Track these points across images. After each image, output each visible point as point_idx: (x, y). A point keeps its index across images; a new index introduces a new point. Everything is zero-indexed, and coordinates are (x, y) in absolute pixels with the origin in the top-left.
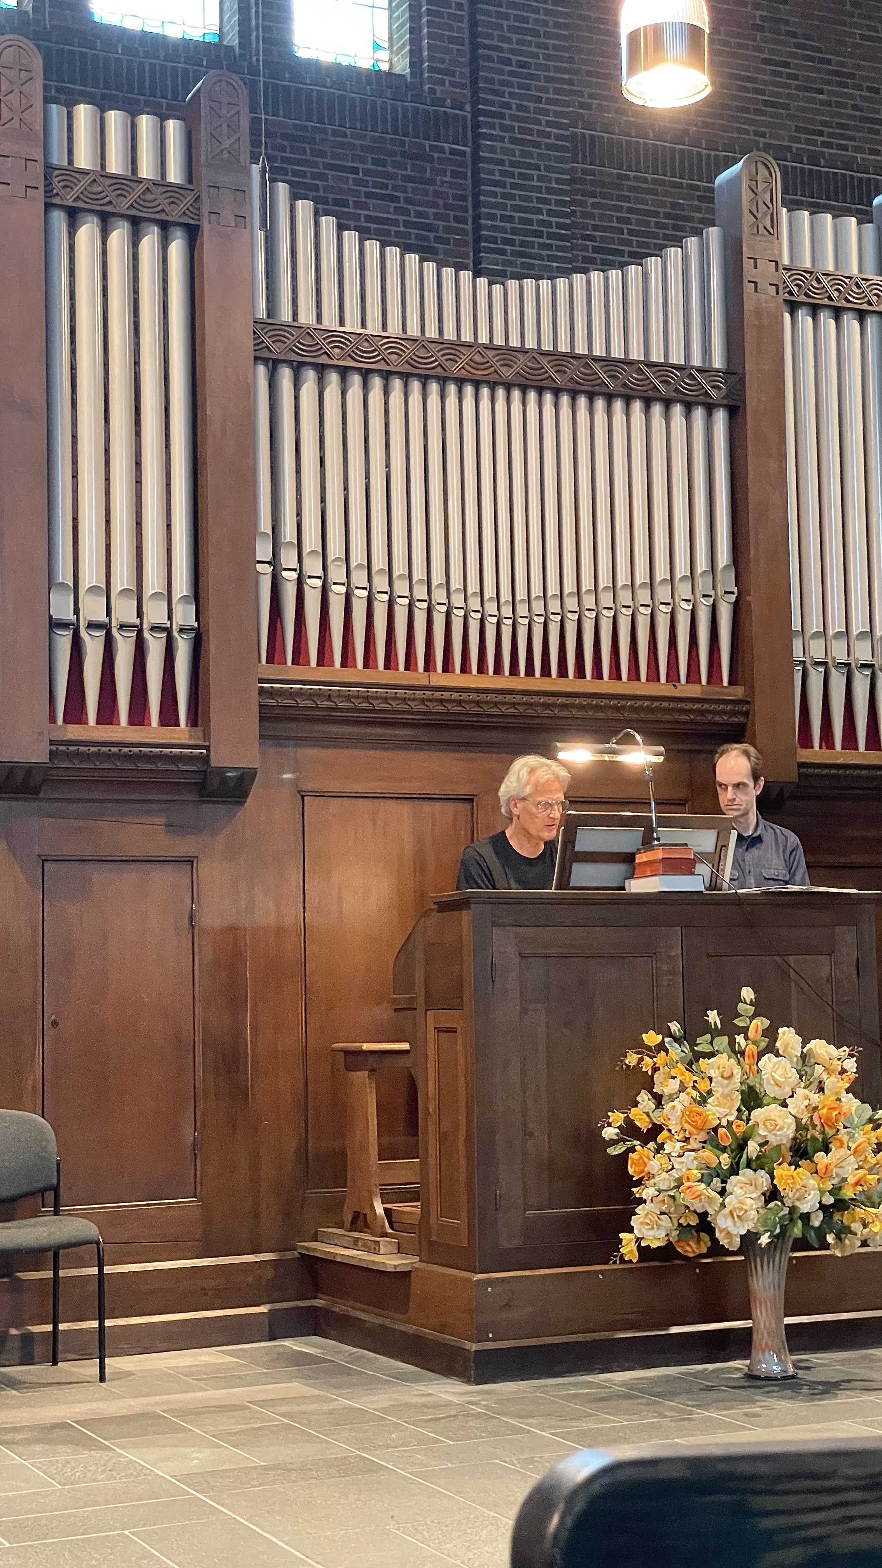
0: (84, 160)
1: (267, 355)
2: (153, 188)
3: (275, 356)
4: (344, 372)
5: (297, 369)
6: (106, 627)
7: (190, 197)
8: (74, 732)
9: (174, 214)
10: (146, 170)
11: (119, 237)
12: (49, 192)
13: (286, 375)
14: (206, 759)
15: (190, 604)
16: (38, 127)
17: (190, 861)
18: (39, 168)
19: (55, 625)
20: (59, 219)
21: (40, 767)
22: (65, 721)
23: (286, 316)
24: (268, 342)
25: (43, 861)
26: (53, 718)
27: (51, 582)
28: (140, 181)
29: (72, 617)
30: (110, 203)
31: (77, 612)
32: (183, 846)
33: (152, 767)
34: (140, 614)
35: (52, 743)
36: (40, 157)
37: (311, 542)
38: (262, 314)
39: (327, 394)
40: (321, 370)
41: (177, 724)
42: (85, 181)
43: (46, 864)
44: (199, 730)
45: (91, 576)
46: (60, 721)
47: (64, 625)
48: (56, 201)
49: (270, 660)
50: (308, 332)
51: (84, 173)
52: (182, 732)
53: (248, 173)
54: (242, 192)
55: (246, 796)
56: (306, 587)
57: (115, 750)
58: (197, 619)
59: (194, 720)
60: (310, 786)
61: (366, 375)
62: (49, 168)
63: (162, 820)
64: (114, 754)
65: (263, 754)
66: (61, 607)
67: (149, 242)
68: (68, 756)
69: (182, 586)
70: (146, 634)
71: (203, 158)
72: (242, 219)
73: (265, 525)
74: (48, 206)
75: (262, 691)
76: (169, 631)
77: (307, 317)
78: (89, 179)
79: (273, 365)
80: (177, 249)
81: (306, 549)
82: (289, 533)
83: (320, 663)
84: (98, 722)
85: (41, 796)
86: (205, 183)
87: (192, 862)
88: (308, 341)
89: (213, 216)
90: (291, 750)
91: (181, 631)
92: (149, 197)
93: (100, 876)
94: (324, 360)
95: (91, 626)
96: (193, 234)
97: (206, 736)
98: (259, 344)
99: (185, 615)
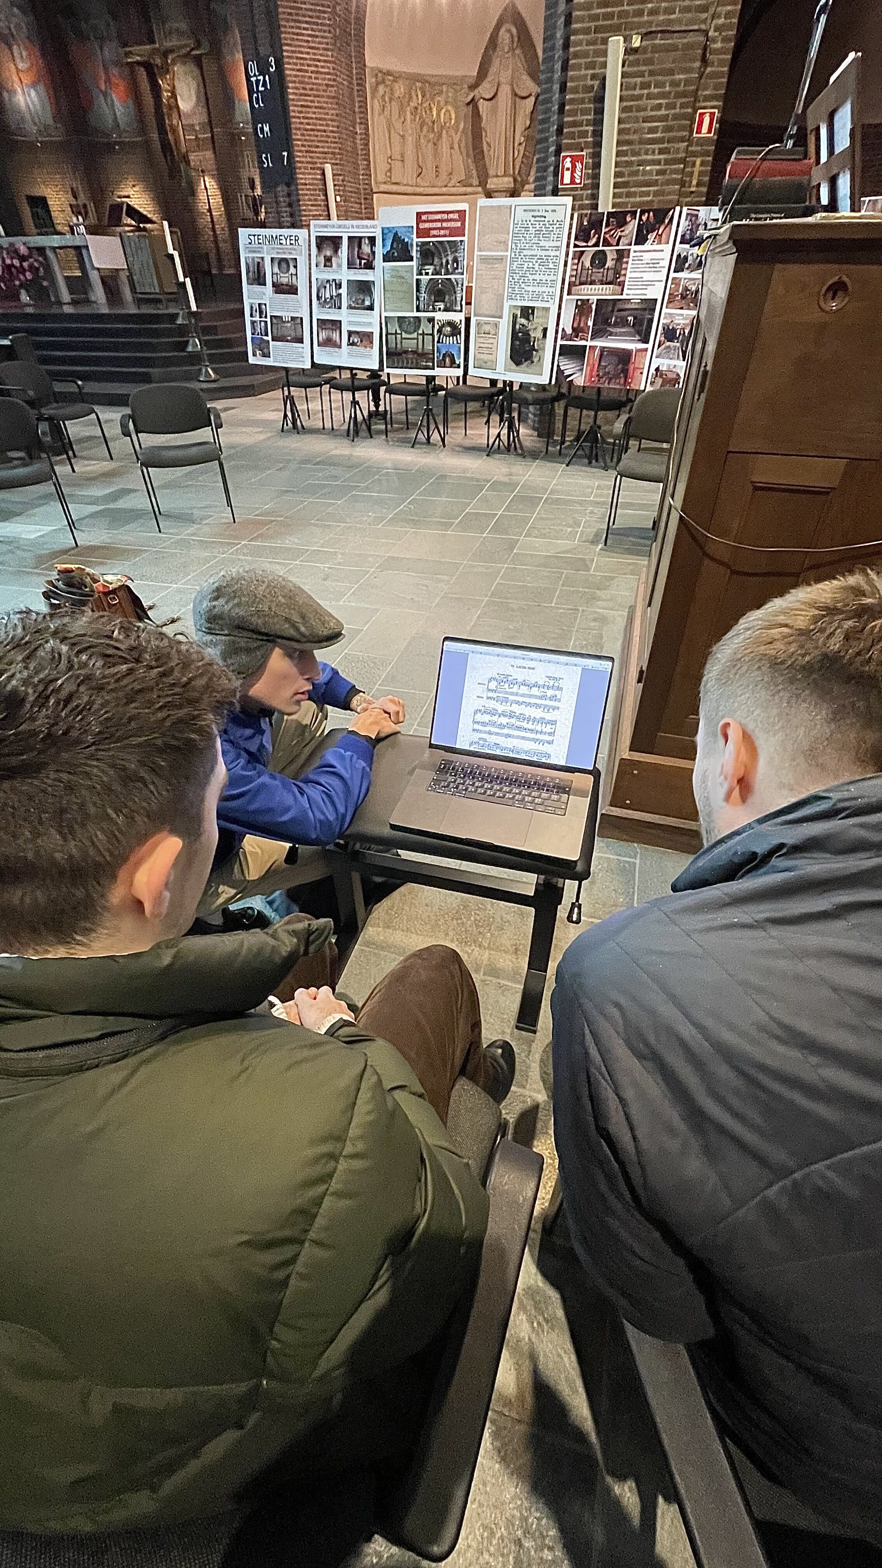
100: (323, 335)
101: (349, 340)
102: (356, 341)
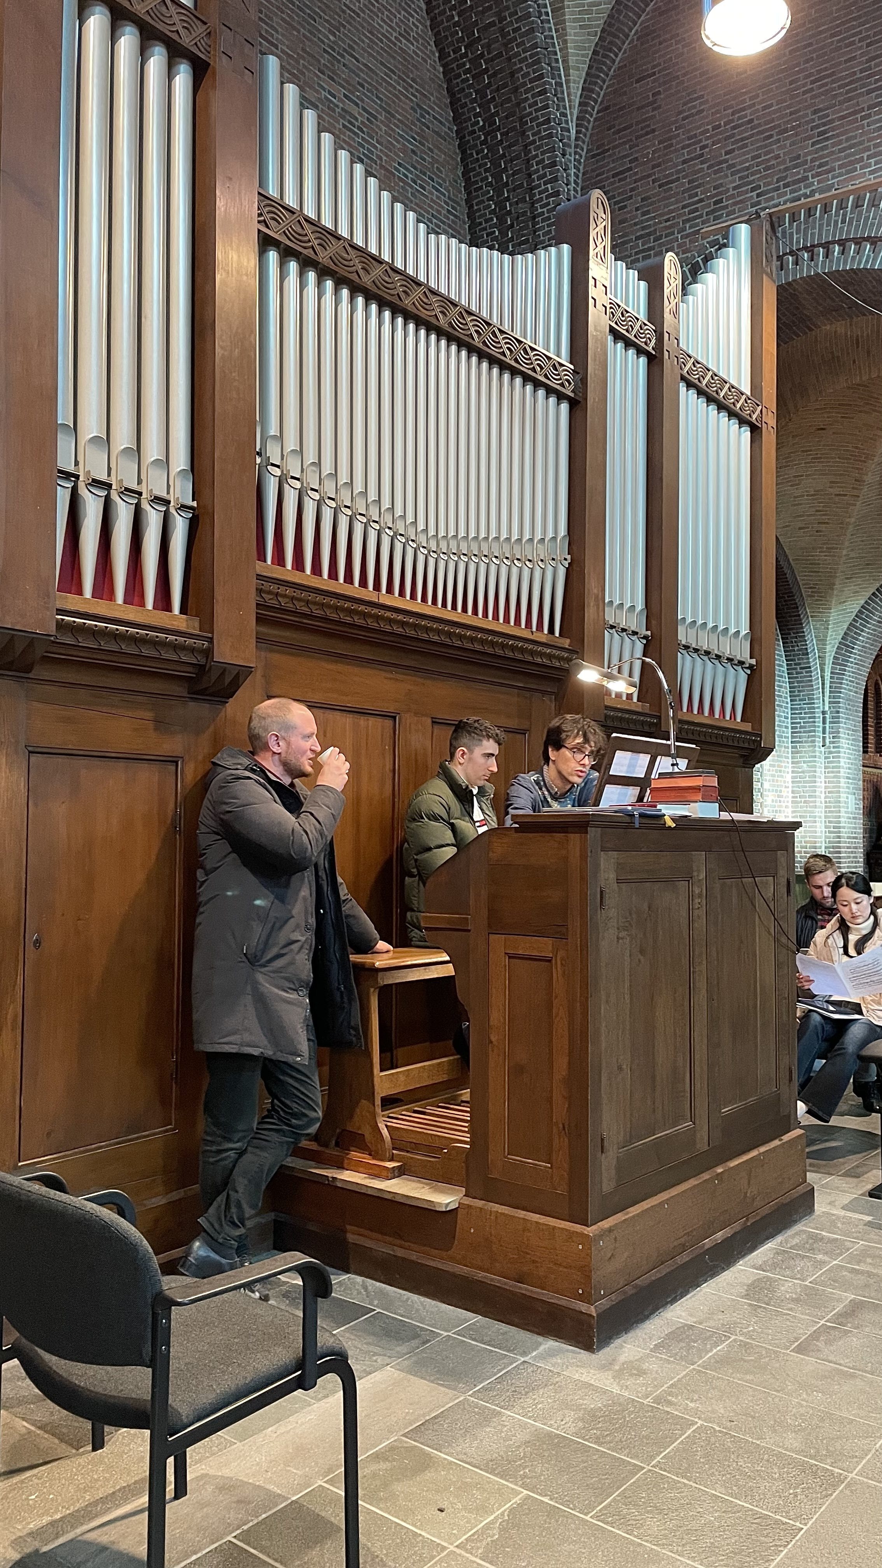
1: (265, 230)
2: (169, 3)
3: (272, 234)
5: (284, 254)
6: (105, 487)
7: (202, 26)
9: (183, 40)
13: (273, 257)
14: (208, 653)
15: (188, 480)
17: (174, 762)
19: (55, 472)
21: (45, 639)
22: (61, 589)
24: (267, 215)
25: (30, 752)
26: (51, 583)
27: (52, 419)
29: (71, 467)
30: (129, 1)
31: (76, 462)
32: (172, 745)
34: (139, 479)
35: (60, 611)
37: (293, 440)
40: (304, 262)
41: (172, 610)
43: (34, 756)
44: (195, 620)
45: (90, 425)
47: (67, 475)
50: (299, 220)
52: (178, 620)
54: (251, 44)
55: (233, 696)
56: (286, 486)
58: (196, 498)
59: (189, 606)
61: (337, 281)
63: (149, 715)
66: (61, 452)
67: (156, 67)
68: (69, 628)
69: (180, 460)
70: (145, 504)
72: (250, 74)
75: (257, 588)
76: (167, 505)
79: (265, 243)
80: (183, 84)
81: (288, 447)
82: (274, 426)
83: (295, 568)
84: (94, 595)
85: (31, 675)
87: (177, 762)
88: (299, 228)
91: (179, 507)
92: (165, 11)
94: (310, 253)
95: (91, 481)
96: (200, 72)
98: (258, 216)
99: (182, 491)
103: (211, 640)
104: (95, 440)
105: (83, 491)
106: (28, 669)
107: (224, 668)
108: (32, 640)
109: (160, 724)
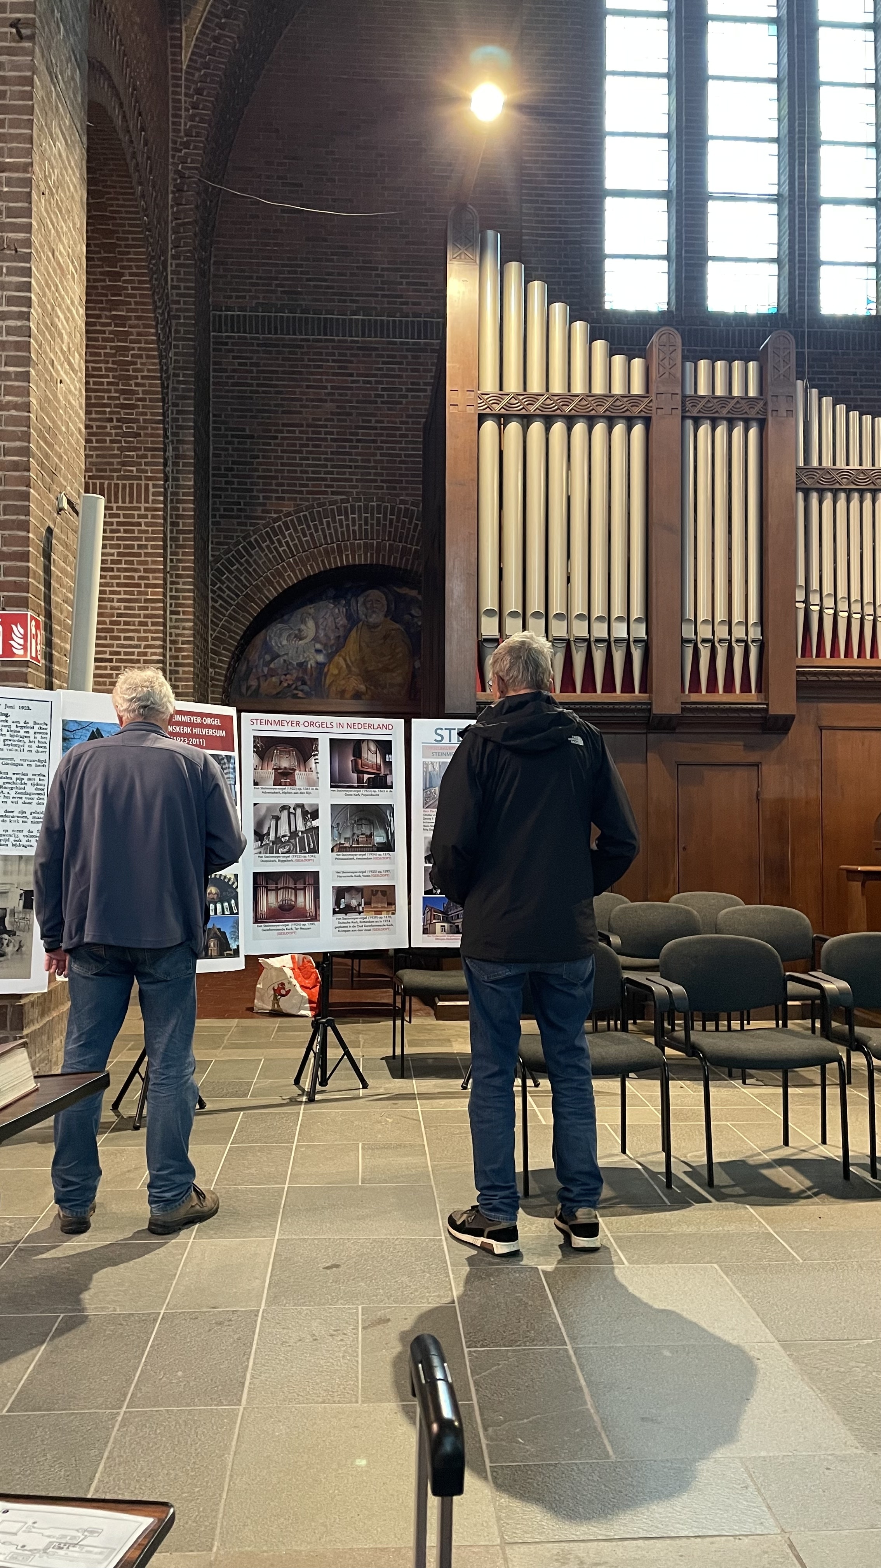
0: (702, 391)
1: (803, 486)
2: (740, 401)
3: (809, 486)
4: (849, 493)
5: (821, 492)
6: (712, 641)
7: (762, 403)
8: (694, 697)
9: (752, 414)
10: (736, 392)
11: (721, 430)
12: (684, 410)
13: (814, 497)
14: (766, 710)
15: (758, 626)
16: (679, 375)
17: (757, 765)
18: (679, 398)
19: (685, 641)
20: (689, 424)
21: (676, 716)
22: (690, 692)
23: (815, 463)
24: (804, 479)
25: (678, 765)
26: (683, 691)
27: (683, 619)
28: (733, 398)
29: (693, 637)
30: (717, 412)
31: (696, 634)
32: (754, 757)
33: (736, 715)
34: (730, 633)
35: (682, 703)
36: (679, 391)
37: (828, 589)
38: (801, 464)
39: (838, 505)
40: (835, 493)
41: (751, 692)
42: (703, 401)
43: (680, 767)
44: (762, 695)
45: (703, 614)
46: (687, 692)
47: (689, 641)
48: (688, 414)
49: (803, 655)
50: (827, 471)
51: (703, 397)
52: (753, 696)
53: (795, 385)
54: (791, 397)
55: (789, 729)
56: (824, 615)
57: (716, 706)
58: (762, 635)
59: (759, 689)
60: (824, 723)
61: (861, 492)
62: (684, 397)
63: (741, 743)
64: (716, 709)
65: (798, 708)
66: (688, 632)
67: (738, 432)
68: (690, 710)
69: (753, 617)
70: (734, 644)
71: (769, 380)
72: (791, 412)
73: (801, 581)
74: (684, 418)
75: (798, 673)
76: (746, 642)
77: (827, 463)
78: (706, 400)
79: (807, 493)
80: (753, 433)
81: (825, 593)
82: (815, 585)
83: (832, 656)
84: (707, 692)
85: (677, 731)
86: (770, 394)
88: (828, 476)
89: (774, 413)
90: (815, 705)
91: (753, 641)
92: (738, 406)
93: (707, 772)
94: (837, 486)
95: (704, 641)
96: (762, 424)
97: (767, 698)
98: (799, 481)
99: (755, 633)
100: (269, 901)
101: (337, 903)
102: (354, 903)
103: (767, 704)
104: (705, 622)
105: (700, 646)
106: (674, 729)
107: (777, 717)
108: (670, 717)
109: (748, 747)
